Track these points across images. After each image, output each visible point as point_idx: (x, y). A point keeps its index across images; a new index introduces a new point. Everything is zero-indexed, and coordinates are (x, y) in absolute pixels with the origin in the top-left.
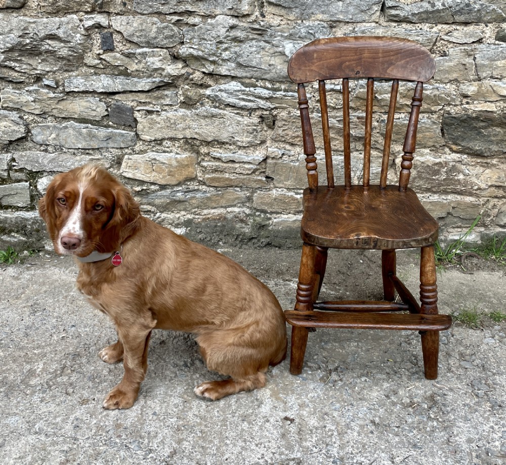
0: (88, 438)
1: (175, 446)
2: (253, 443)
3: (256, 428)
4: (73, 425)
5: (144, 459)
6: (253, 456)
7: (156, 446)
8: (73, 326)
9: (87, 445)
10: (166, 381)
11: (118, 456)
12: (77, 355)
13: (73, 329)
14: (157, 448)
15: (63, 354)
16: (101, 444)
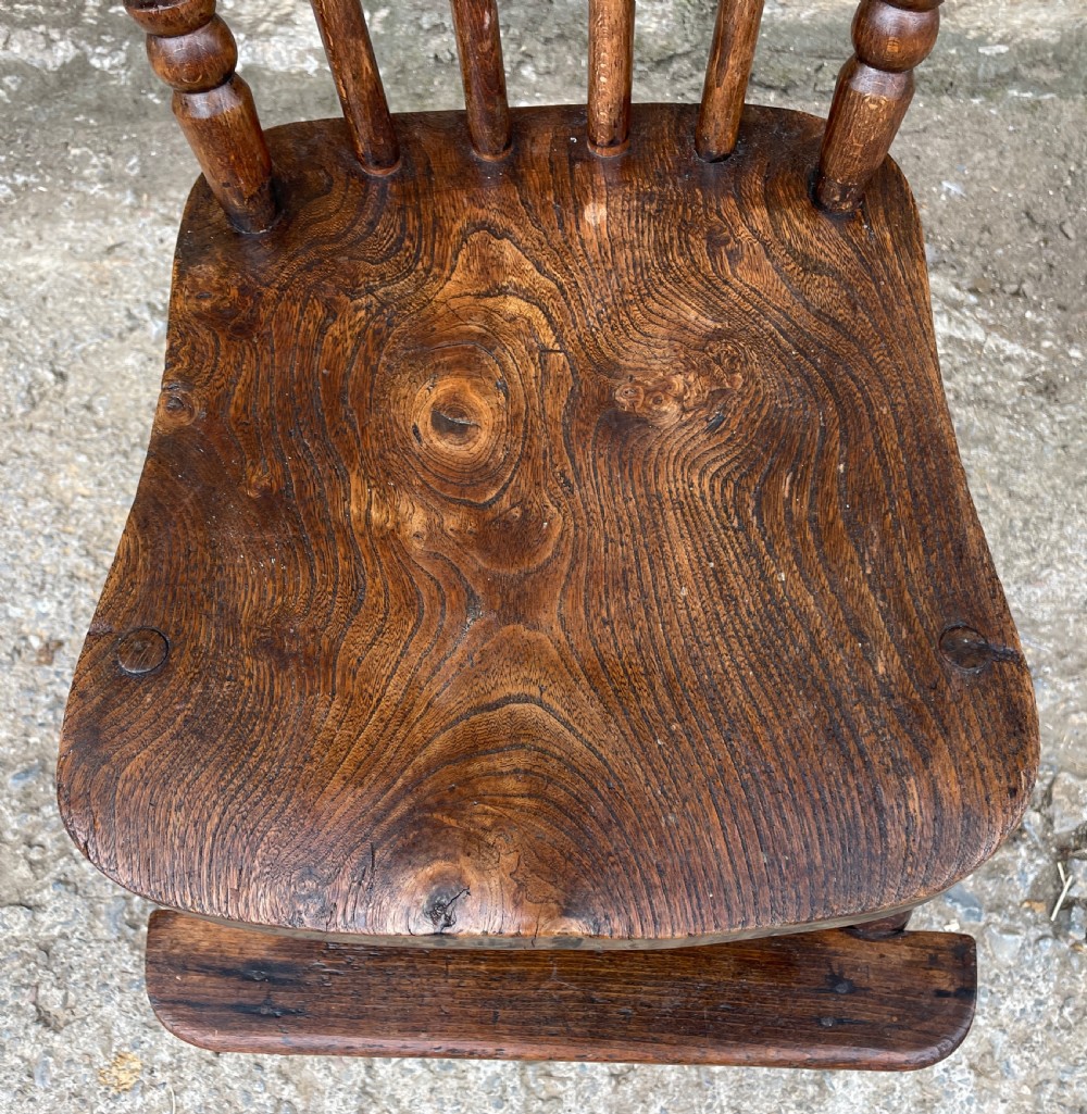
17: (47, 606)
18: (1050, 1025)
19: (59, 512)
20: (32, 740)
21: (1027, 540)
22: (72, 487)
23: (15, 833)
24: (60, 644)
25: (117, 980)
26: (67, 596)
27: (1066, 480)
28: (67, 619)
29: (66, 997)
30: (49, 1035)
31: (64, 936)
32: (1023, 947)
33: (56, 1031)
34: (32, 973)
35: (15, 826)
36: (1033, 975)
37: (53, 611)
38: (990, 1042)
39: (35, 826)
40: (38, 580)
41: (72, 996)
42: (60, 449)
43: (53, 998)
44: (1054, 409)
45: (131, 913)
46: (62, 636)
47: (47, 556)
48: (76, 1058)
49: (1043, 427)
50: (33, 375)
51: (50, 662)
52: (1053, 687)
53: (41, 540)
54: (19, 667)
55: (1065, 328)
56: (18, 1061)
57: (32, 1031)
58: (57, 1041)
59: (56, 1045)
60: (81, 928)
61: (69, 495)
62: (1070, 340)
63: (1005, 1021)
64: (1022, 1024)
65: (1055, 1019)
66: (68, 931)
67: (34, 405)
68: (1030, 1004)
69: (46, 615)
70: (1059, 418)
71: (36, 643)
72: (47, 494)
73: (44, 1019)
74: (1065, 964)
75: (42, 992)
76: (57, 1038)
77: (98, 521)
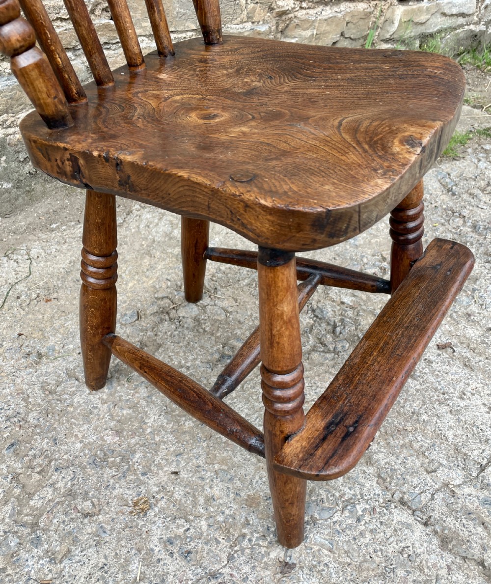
0: (230, 558)
1: (371, 471)
2: (455, 398)
4: (176, 555)
5: (358, 520)
7: (347, 490)
9: (246, 569)
11: (316, 548)
12: (17, 444)
14: (352, 492)
16: (263, 550)
20: (5, 436)
23: (22, 468)
25: (112, 481)
29: (92, 502)
30: (95, 517)
33: (97, 514)
34: (70, 505)
35: (20, 466)
39: (30, 460)
41: (95, 500)
43: (86, 506)
45: (100, 458)
48: (115, 517)
56: (87, 536)
57: (86, 521)
59: (101, 520)
60: (81, 476)
66: (75, 482)
73: (87, 515)
75: (79, 507)
76: (100, 517)
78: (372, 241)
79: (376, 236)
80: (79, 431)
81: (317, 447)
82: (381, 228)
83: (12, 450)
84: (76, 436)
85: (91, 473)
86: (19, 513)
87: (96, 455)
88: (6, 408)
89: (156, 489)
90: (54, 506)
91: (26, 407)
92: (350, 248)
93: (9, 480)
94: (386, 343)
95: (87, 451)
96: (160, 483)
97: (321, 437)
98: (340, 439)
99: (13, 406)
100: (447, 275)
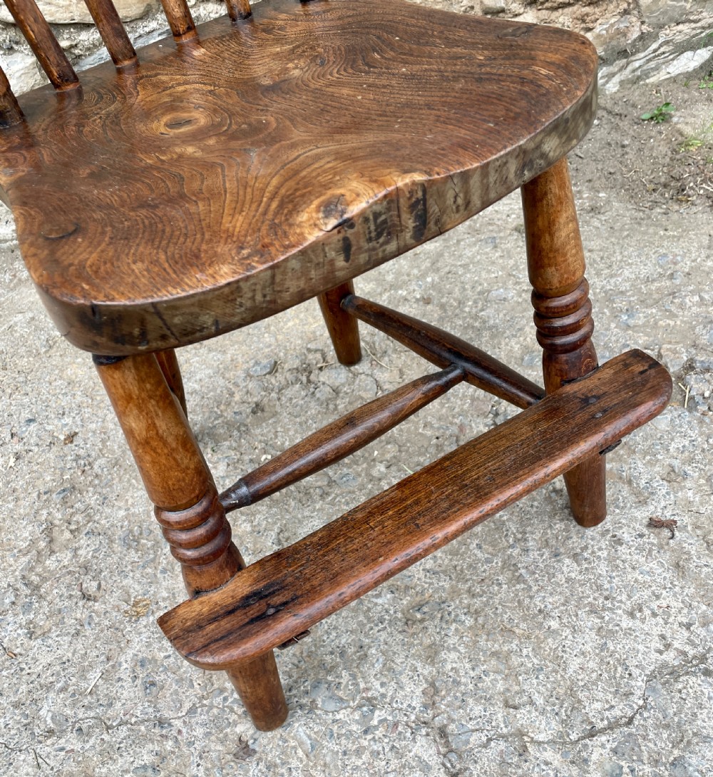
0: (192, 711)
1: (426, 672)
2: (620, 612)
3: (603, 569)
4: (139, 682)
5: (366, 732)
6: (641, 648)
7: (377, 684)
8: (30, 421)
9: (199, 732)
10: (314, 502)
11: (292, 743)
12: (69, 491)
13: (33, 427)
14: (382, 690)
15: (35, 495)
16: (234, 717)
17: (67, 420)
18: (703, 450)
19: (69, 384)
20: (65, 478)
21: (606, 263)
22: (74, 373)
23: (60, 520)
24: (76, 434)
25: (130, 567)
26: (77, 414)
27: (616, 238)
28: (79, 423)
30: (91, 603)
31: (93, 557)
32: (672, 420)
33: (95, 600)
34: (78, 579)
35: (60, 517)
36: (683, 430)
37: (70, 423)
38: (670, 465)
39: (72, 514)
40: (61, 412)
41: (103, 583)
42: (66, 360)
43: (91, 586)
44: (599, 216)
45: (134, 536)
46: (77, 431)
47: (64, 402)
48: (109, 610)
49: (597, 223)
50: (48, 334)
51: (72, 442)
52: (644, 312)
53: (60, 396)
54: (54, 449)
55: (593, 188)
56: (73, 621)
57: (81, 604)
58: (97, 606)
59: (96, 608)
60: (105, 550)
61: (74, 377)
62: (599, 192)
63: (675, 454)
64: (687, 454)
65: (706, 446)
66: (97, 555)
67: (50, 347)
68: (687, 443)
69: (67, 424)
70: (603, 218)
71: (62, 437)
72: (61, 378)
73: (86, 597)
74: (701, 422)
75: (84, 586)
76: (96, 604)
77: (91, 382)
78: (661, 322)
79: (673, 316)
80: (132, 497)
81: (215, 620)
82: (689, 304)
83: (62, 496)
84: (127, 500)
85: (116, 550)
86: (32, 569)
87: (131, 531)
88: (81, 446)
89: (165, 594)
90: (64, 575)
91: (101, 450)
92: (615, 327)
93: (41, 529)
94: (417, 502)
95: (126, 523)
96: (174, 588)
97: (230, 608)
98: (247, 620)
99: (88, 446)
100: (593, 417)
